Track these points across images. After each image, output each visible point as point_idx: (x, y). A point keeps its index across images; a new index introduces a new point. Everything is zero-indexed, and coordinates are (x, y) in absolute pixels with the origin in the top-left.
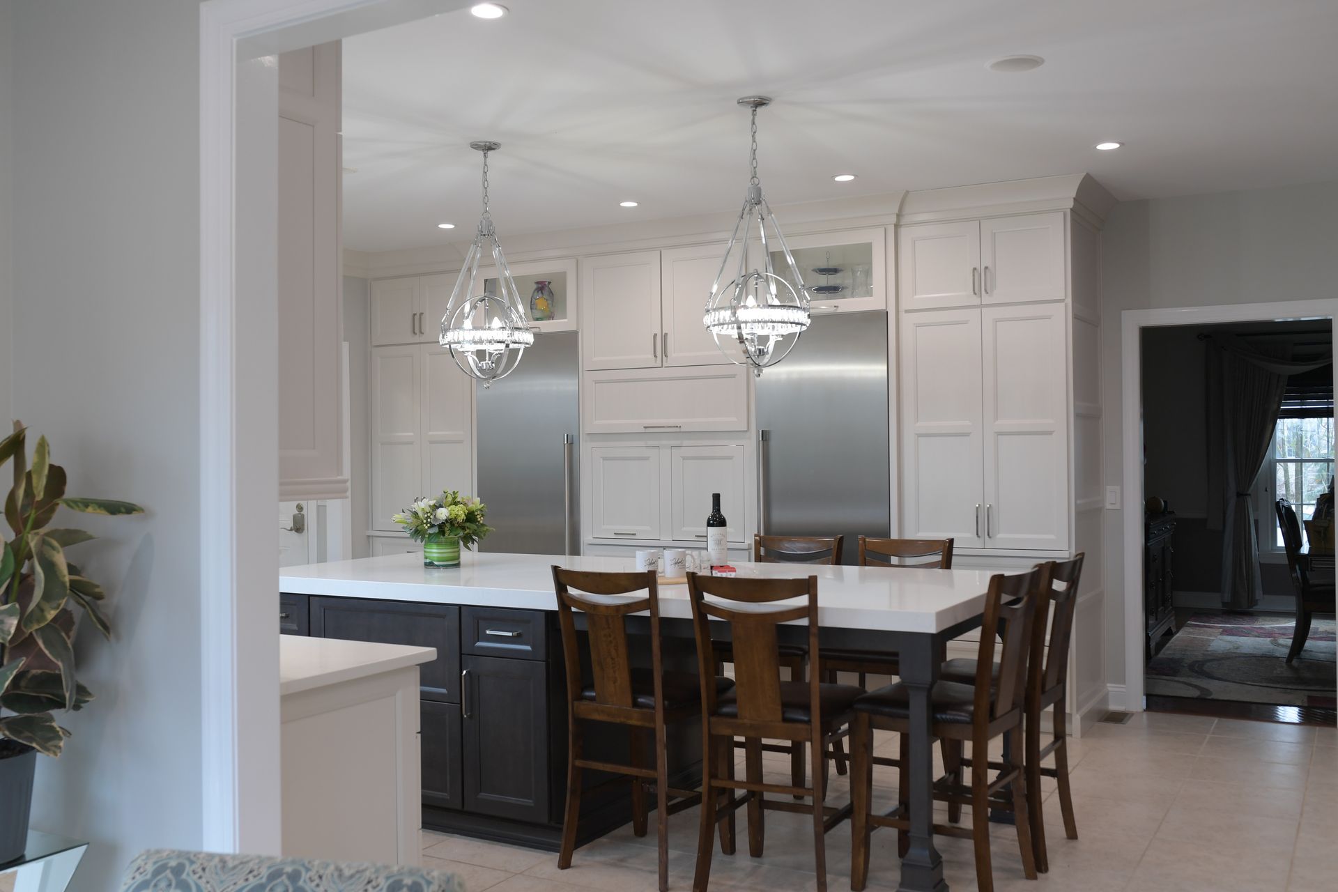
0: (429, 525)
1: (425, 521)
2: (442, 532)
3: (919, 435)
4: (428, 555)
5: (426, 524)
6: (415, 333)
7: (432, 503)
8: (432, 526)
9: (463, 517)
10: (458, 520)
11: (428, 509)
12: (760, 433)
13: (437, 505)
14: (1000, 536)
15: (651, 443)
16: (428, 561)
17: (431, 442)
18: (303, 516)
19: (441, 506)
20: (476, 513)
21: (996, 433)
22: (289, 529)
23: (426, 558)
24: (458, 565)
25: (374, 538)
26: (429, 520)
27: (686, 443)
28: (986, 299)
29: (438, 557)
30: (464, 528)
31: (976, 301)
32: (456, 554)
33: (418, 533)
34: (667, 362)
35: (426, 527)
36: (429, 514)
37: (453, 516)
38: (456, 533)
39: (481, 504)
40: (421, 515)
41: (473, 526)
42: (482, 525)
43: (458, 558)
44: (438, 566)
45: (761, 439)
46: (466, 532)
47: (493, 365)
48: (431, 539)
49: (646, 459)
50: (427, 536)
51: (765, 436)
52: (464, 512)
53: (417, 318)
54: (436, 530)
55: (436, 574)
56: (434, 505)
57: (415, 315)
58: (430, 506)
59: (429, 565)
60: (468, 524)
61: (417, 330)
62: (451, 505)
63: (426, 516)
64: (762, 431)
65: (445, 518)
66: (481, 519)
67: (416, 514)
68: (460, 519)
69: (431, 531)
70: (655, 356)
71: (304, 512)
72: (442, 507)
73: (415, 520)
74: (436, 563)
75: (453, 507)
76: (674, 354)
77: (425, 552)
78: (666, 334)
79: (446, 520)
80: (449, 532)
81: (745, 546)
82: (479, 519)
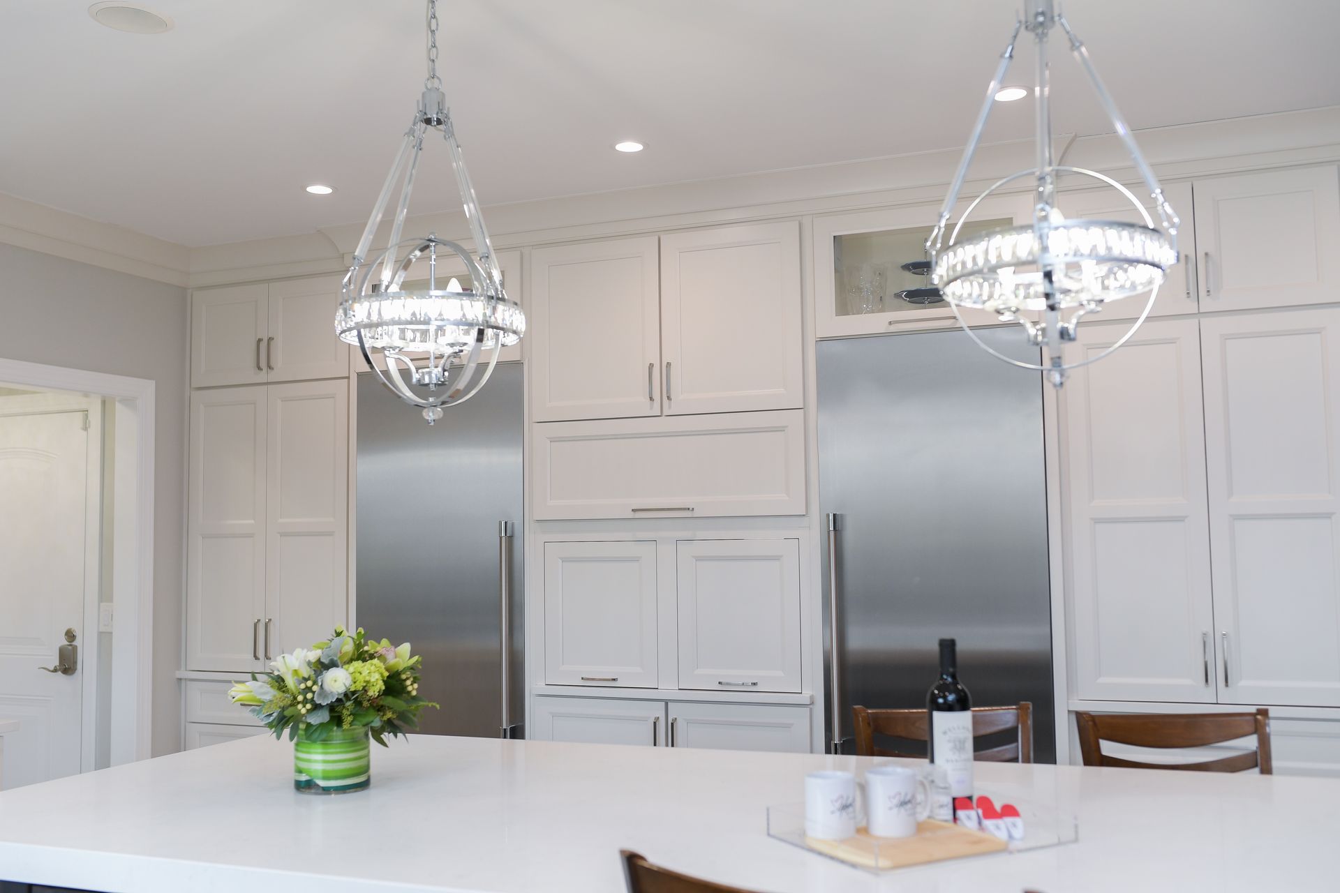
0: (309, 706)
1: (300, 698)
2: (337, 720)
3: (1097, 521)
4: (303, 765)
5: (305, 701)
6: (259, 368)
7: (313, 655)
8: (316, 707)
9: (380, 686)
10: (370, 693)
11: (306, 672)
12: (831, 518)
13: (326, 661)
14: (1243, 683)
15: (641, 535)
16: (303, 778)
17: (283, 535)
18: (75, 648)
19: (333, 664)
20: (404, 677)
21: (1231, 516)
22: (52, 668)
23: (300, 771)
24: (364, 785)
25: (188, 682)
26: (309, 696)
27: (701, 534)
28: (1207, 304)
29: (324, 771)
30: (380, 709)
31: (1191, 307)
32: (362, 762)
33: (282, 721)
34: (670, 407)
35: (303, 711)
36: (309, 683)
37: (359, 686)
38: (365, 720)
39: (411, 657)
40: (290, 682)
41: (399, 704)
42: (414, 698)
43: (366, 769)
44: (326, 790)
45: (832, 528)
46: (385, 718)
47: (446, 374)
48: (311, 734)
49: (636, 559)
50: (302, 726)
51: (837, 522)
52: (382, 675)
53: (263, 345)
54: (323, 717)
55: (319, 804)
56: (319, 661)
57: (260, 340)
58: (309, 663)
59: (305, 786)
60: (389, 700)
61: (263, 364)
62: (351, 660)
63: (303, 686)
64: (834, 515)
65: (342, 690)
66: (413, 689)
67: (279, 682)
68: (373, 692)
69: (315, 720)
70: (651, 399)
71: (77, 642)
72: (336, 666)
73: (279, 694)
74: (322, 783)
75: (357, 665)
76: (683, 398)
77: (297, 758)
78: (669, 364)
79: (346, 695)
80: (350, 719)
81: (804, 698)
82: (410, 688)
